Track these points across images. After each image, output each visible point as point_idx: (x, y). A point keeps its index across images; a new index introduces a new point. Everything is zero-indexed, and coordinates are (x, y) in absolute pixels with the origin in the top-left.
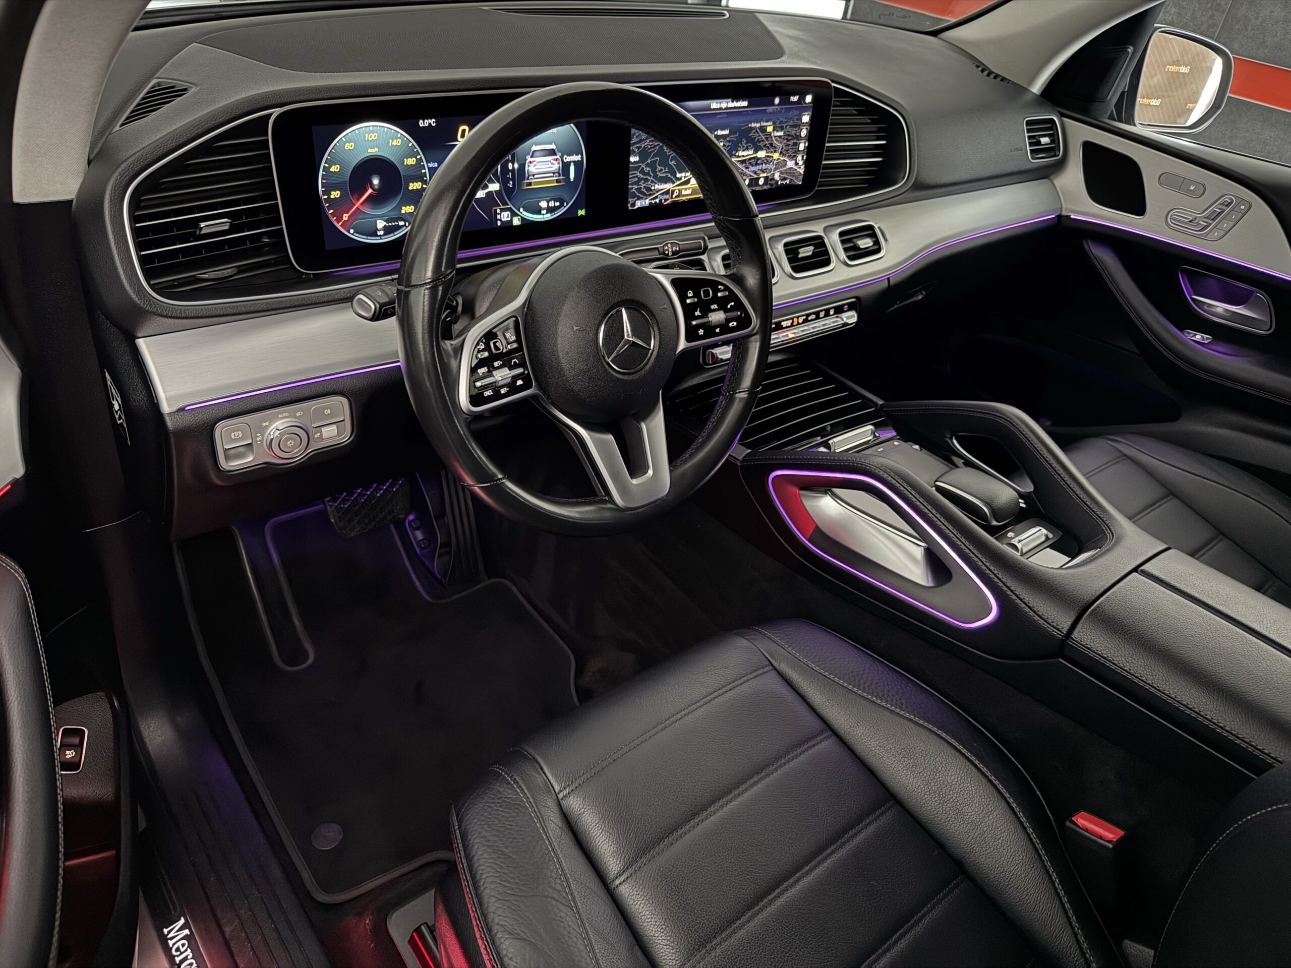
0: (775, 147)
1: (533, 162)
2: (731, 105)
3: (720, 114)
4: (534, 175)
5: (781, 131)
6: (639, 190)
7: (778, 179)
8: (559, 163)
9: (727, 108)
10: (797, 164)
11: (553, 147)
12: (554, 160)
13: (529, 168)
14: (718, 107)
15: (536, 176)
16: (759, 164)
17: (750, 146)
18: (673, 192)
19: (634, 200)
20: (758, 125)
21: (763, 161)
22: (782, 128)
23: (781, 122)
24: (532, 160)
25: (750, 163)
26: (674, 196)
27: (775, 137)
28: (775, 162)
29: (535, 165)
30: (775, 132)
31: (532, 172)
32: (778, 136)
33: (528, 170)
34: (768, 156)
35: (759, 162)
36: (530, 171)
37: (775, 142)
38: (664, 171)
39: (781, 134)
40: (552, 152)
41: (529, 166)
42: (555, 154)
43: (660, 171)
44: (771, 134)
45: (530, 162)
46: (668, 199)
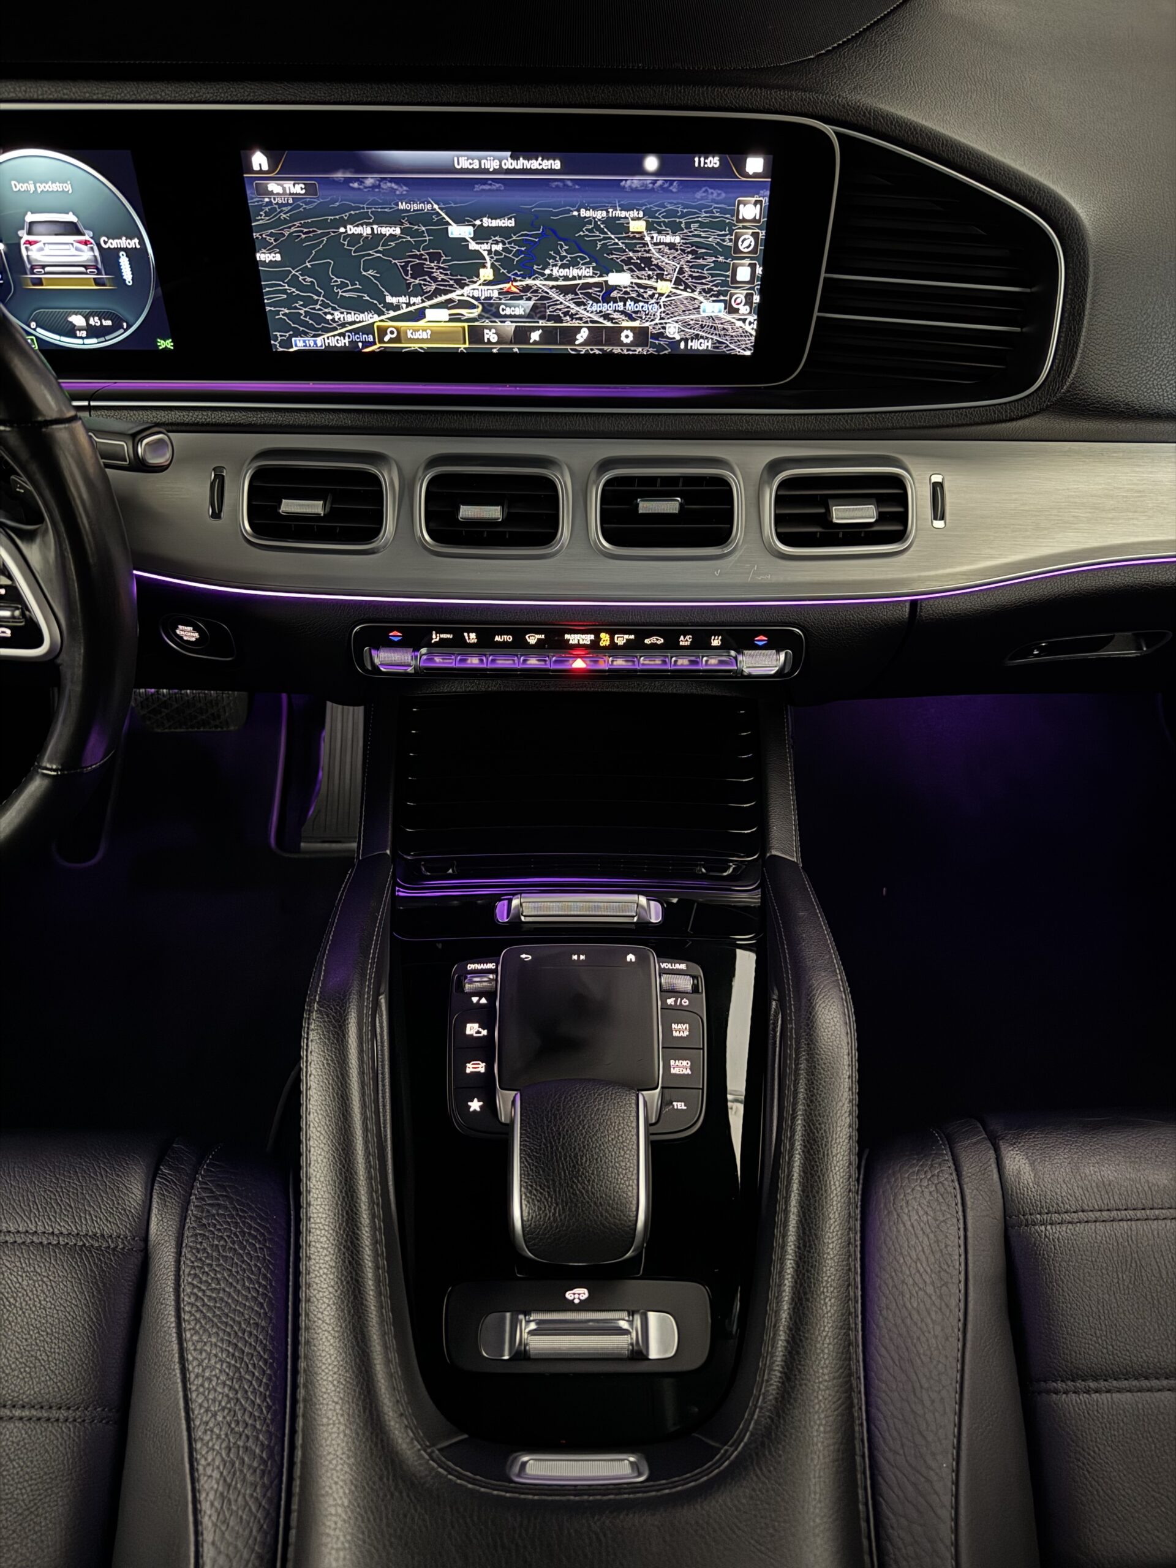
0: (657, 265)
1: (36, 242)
2: (509, 163)
3: (484, 182)
4: (43, 267)
5: (674, 233)
6: (295, 317)
7: (678, 338)
8: (92, 249)
9: (500, 171)
10: (732, 310)
11: (71, 218)
12: (80, 242)
13: (30, 253)
14: (476, 166)
15: (48, 269)
16: (615, 301)
17: (583, 258)
18: (383, 332)
19: (287, 335)
20: (600, 215)
21: (626, 293)
22: (675, 229)
23: (671, 214)
24: (31, 238)
25: (588, 295)
26: (386, 339)
27: (655, 244)
28: (663, 299)
29: (41, 249)
30: (655, 235)
31: (36, 260)
32: (666, 244)
33: (28, 256)
34: (639, 286)
35: (614, 294)
36: (31, 258)
37: (658, 255)
38: (350, 288)
39: (676, 239)
40: (72, 229)
41: (27, 248)
42: (80, 233)
43: (338, 287)
44: (642, 238)
45: (30, 243)
46: (374, 343)
